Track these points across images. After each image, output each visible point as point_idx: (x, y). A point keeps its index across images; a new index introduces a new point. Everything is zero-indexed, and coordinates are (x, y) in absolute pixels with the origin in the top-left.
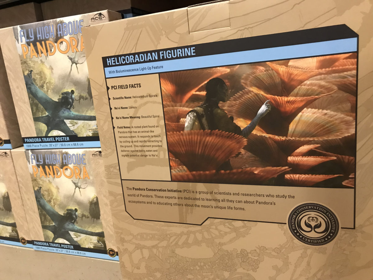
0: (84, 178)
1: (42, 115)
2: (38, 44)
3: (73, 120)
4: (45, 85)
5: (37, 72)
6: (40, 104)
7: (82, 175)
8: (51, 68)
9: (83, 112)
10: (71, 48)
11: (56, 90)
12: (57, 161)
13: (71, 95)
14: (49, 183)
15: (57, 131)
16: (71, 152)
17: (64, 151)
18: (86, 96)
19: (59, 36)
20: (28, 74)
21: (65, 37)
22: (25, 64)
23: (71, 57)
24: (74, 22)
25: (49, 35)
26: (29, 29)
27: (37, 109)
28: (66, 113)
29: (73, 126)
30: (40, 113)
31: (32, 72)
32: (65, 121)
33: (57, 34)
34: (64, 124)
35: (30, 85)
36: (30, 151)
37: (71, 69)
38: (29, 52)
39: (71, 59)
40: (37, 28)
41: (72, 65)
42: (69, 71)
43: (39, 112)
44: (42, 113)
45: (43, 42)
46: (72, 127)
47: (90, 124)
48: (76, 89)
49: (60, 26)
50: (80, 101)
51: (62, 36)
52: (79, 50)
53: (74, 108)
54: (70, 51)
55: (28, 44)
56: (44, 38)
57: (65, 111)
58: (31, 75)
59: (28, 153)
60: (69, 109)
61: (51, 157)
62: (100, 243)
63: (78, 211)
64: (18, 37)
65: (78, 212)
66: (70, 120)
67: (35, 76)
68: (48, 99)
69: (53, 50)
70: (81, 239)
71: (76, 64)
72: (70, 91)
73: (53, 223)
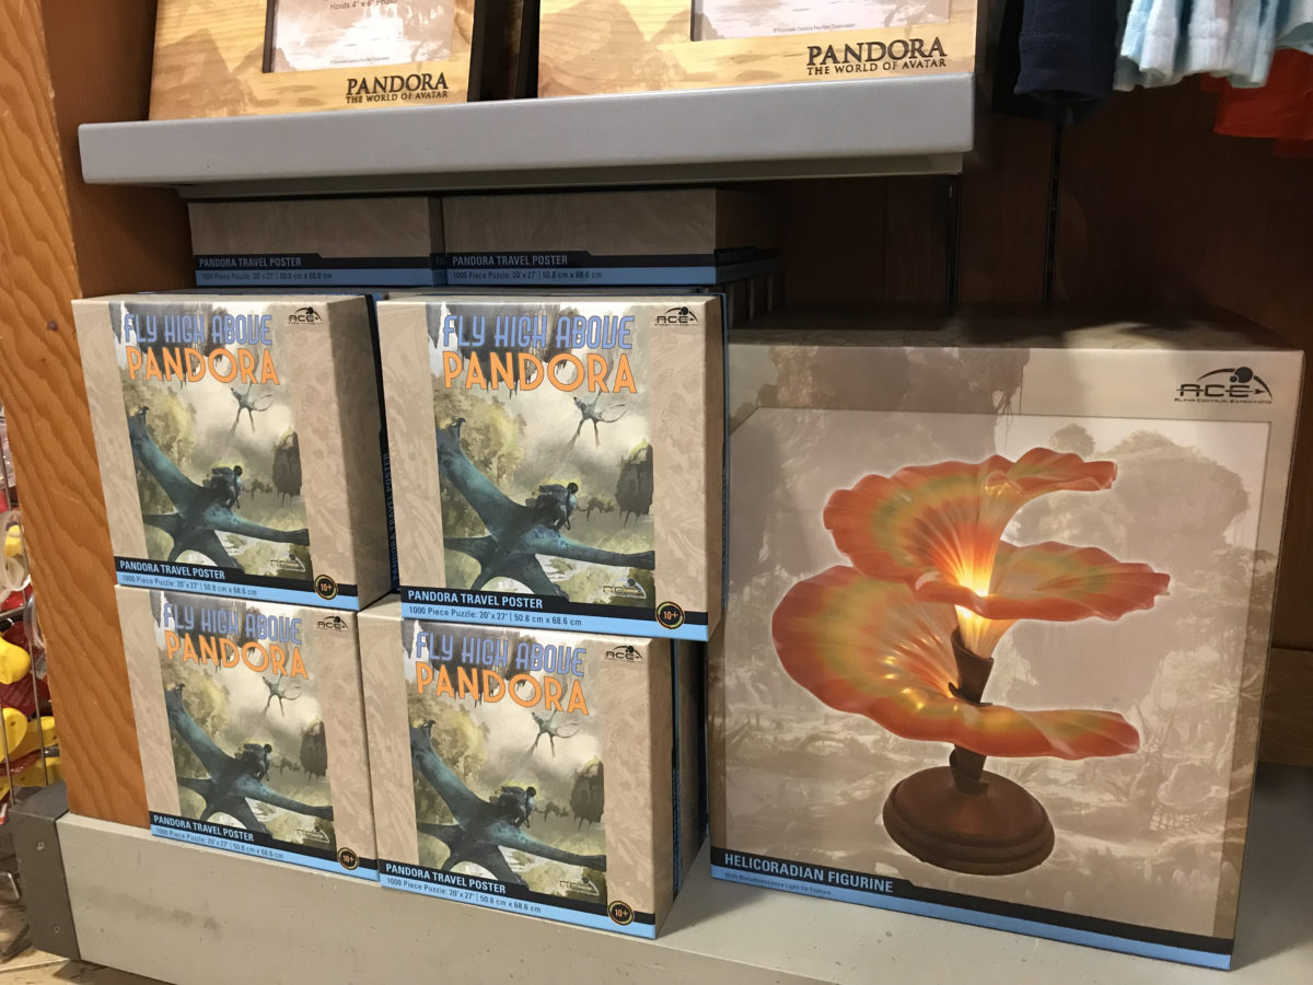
0: (571, 710)
1: (471, 534)
2: (494, 357)
3: (561, 558)
4: (495, 461)
5: (478, 426)
6: (470, 507)
7: (565, 703)
8: (521, 421)
9: (594, 541)
10: (586, 379)
11: (523, 478)
12: (497, 658)
13: (566, 494)
14: (460, 714)
15: (509, 579)
16: (544, 638)
17: (523, 633)
18: (609, 503)
19: (559, 345)
20: (450, 427)
21: (575, 352)
22: (447, 400)
23: (583, 401)
24: (607, 317)
25: (531, 339)
26: (475, 318)
27: (461, 517)
28: (545, 539)
29: (561, 572)
30: (467, 529)
31: (463, 424)
32: (538, 556)
33: (553, 340)
34: (532, 564)
35: (451, 455)
36: (416, 624)
37: (578, 432)
38: (464, 375)
39: (582, 407)
40: (499, 318)
41: (581, 423)
42: (573, 435)
43: (464, 525)
44: (473, 530)
45: (509, 356)
46: (557, 575)
47: (609, 572)
48: (583, 483)
49: (564, 323)
50: (591, 512)
51: (567, 346)
52: (611, 388)
53: (569, 529)
54: (584, 387)
55: (465, 353)
56: (513, 345)
57: (541, 531)
58: (459, 432)
59: (412, 629)
60: (556, 529)
61: (482, 646)
62: (590, 886)
63: (538, 794)
64: (438, 331)
65: (535, 797)
66: (553, 558)
67: (470, 434)
68: (497, 498)
69: (533, 377)
70: (532, 870)
71: (596, 421)
72: (566, 485)
73: (454, 819)
